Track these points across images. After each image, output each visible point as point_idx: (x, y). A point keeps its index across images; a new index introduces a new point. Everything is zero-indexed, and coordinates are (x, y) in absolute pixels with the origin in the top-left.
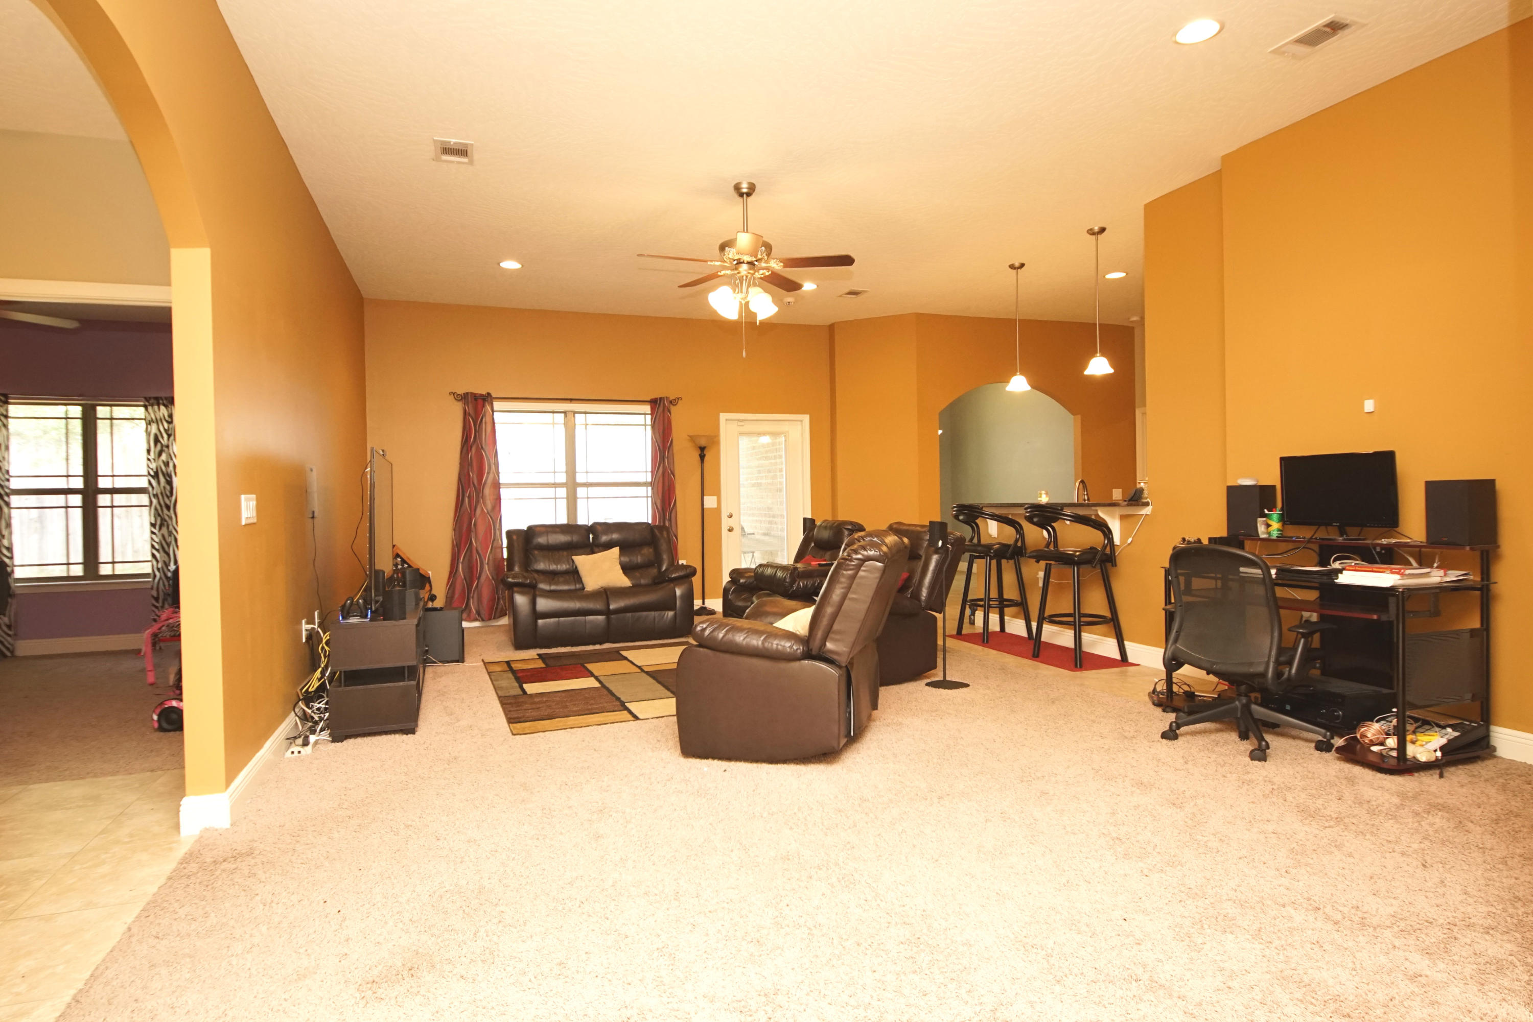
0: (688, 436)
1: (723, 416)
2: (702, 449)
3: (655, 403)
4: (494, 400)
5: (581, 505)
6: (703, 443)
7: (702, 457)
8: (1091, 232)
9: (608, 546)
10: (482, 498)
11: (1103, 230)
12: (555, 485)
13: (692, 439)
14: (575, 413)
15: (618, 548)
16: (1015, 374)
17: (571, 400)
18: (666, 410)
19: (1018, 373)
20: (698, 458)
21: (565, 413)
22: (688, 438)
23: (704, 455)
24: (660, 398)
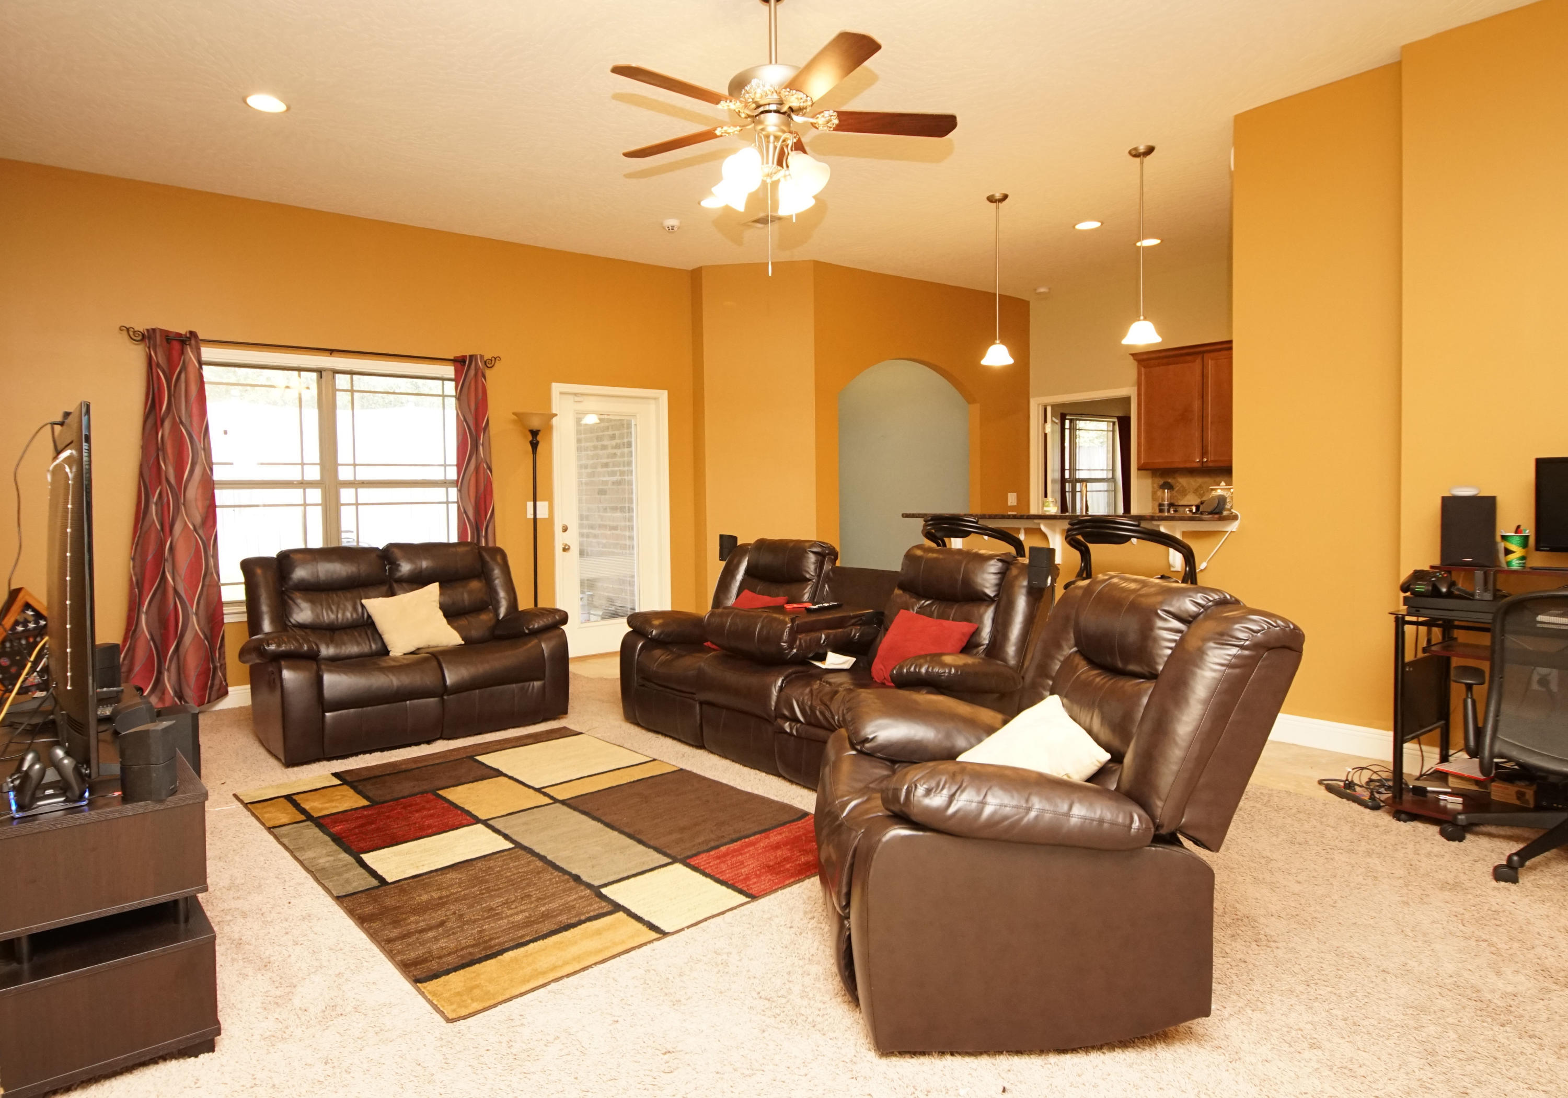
0: (514, 414)
1: (557, 387)
2: (535, 433)
3: (460, 362)
4: (201, 344)
5: (347, 517)
6: (535, 424)
7: (534, 445)
8: (1135, 154)
9: (418, 581)
10: (184, 504)
11: (1150, 150)
12: (303, 484)
13: (520, 418)
14: (336, 372)
15: (437, 584)
16: (993, 343)
17: (332, 352)
18: (480, 374)
19: (998, 342)
20: (530, 448)
21: (320, 372)
22: (515, 417)
23: (538, 443)
24: (471, 356)
